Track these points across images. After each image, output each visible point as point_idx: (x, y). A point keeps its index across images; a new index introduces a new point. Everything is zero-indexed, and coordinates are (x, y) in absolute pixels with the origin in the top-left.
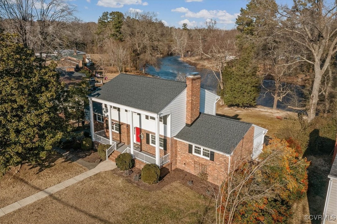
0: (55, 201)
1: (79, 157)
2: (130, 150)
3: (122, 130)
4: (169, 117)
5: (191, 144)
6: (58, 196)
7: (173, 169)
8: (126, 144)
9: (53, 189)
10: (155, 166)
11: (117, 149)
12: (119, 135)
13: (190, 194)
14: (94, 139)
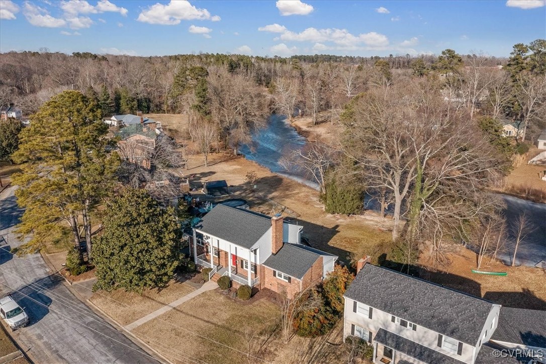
0: (178, 312)
1: (187, 279)
2: (228, 274)
3: (221, 255)
4: (259, 249)
5: (275, 270)
6: (179, 309)
7: (262, 288)
8: (224, 267)
9: (175, 304)
10: (248, 287)
11: (217, 271)
12: (218, 259)
13: (273, 307)
14: (196, 262)
